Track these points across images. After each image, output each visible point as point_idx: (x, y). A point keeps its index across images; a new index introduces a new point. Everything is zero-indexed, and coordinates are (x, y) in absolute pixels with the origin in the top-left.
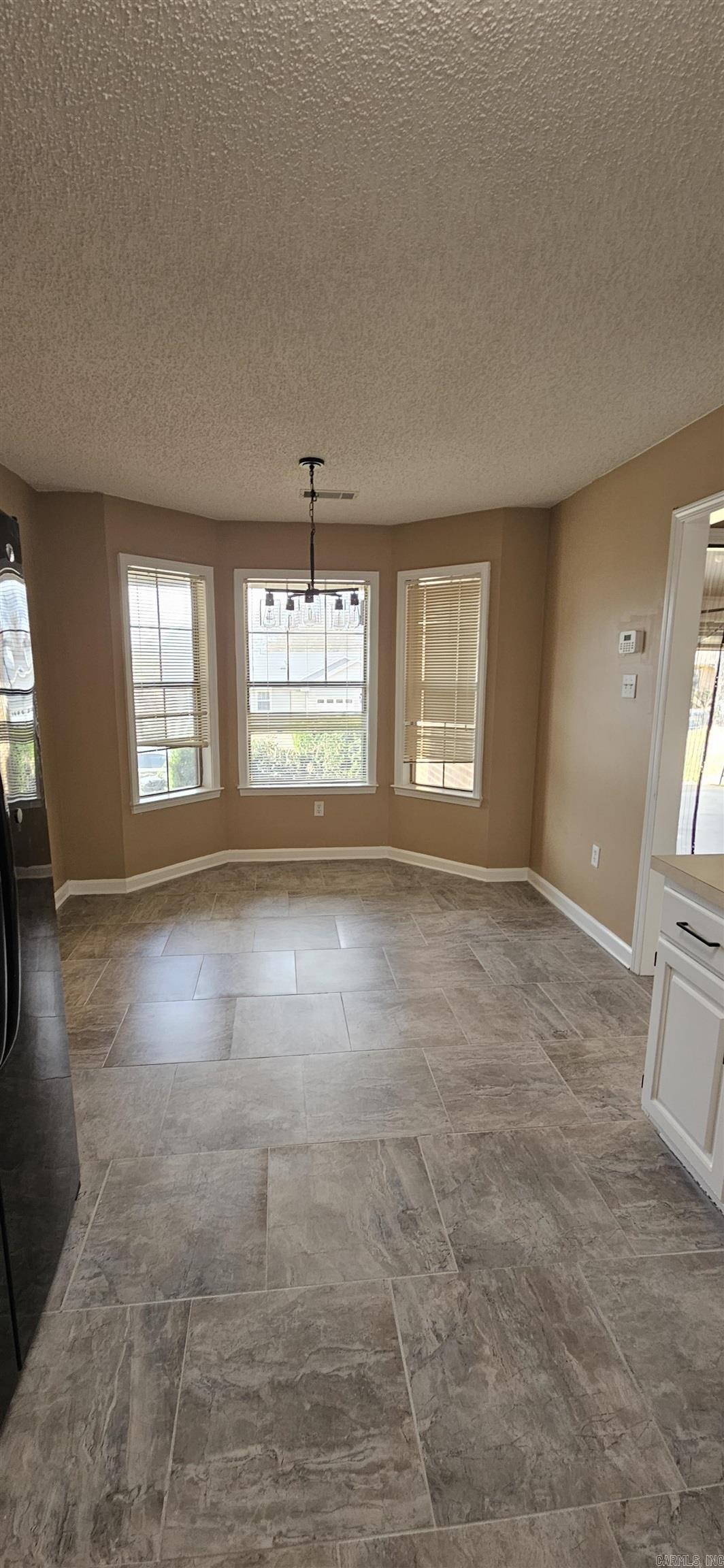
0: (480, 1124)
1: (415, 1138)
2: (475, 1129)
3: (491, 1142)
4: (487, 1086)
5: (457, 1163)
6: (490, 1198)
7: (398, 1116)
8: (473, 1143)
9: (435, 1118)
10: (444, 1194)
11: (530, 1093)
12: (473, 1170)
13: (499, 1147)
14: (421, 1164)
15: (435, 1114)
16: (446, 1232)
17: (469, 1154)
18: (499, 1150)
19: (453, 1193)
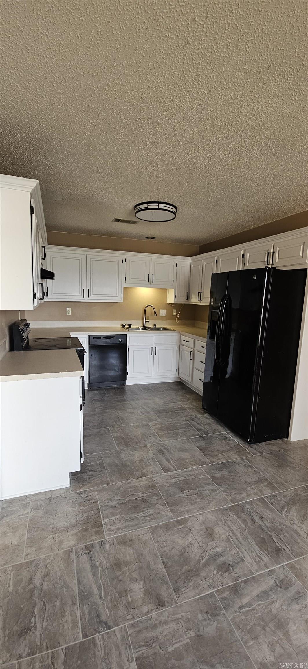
0: (142, 481)
1: (165, 473)
2: (143, 479)
3: (138, 475)
4: (138, 499)
5: (149, 467)
6: (139, 459)
7: (174, 480)
8: (144, 474)
9: (159, 481)
10: (152, 459)
11: (119, 498)
12: (144, 466)
13: (135, 474)
14: (161, 465)
15: (159, 482)
16: (151, 451)
17: (145, 470)
18: (135, 473)
19: (150, 459)
